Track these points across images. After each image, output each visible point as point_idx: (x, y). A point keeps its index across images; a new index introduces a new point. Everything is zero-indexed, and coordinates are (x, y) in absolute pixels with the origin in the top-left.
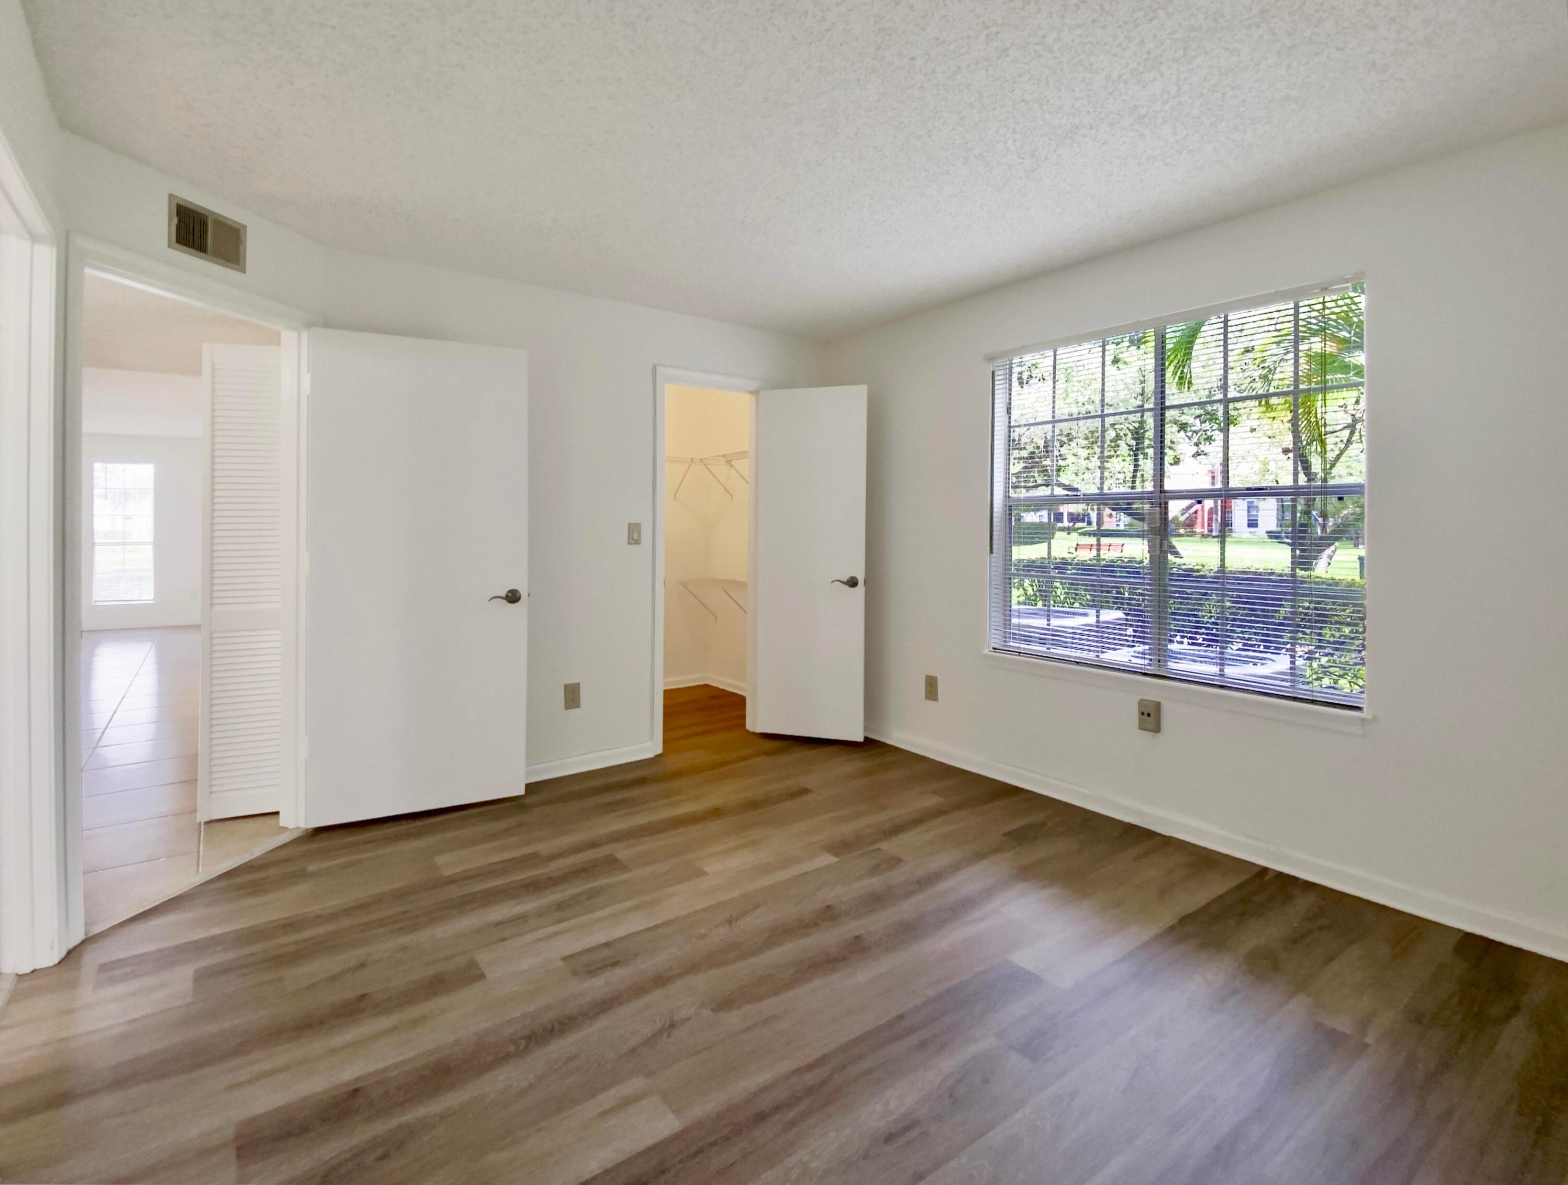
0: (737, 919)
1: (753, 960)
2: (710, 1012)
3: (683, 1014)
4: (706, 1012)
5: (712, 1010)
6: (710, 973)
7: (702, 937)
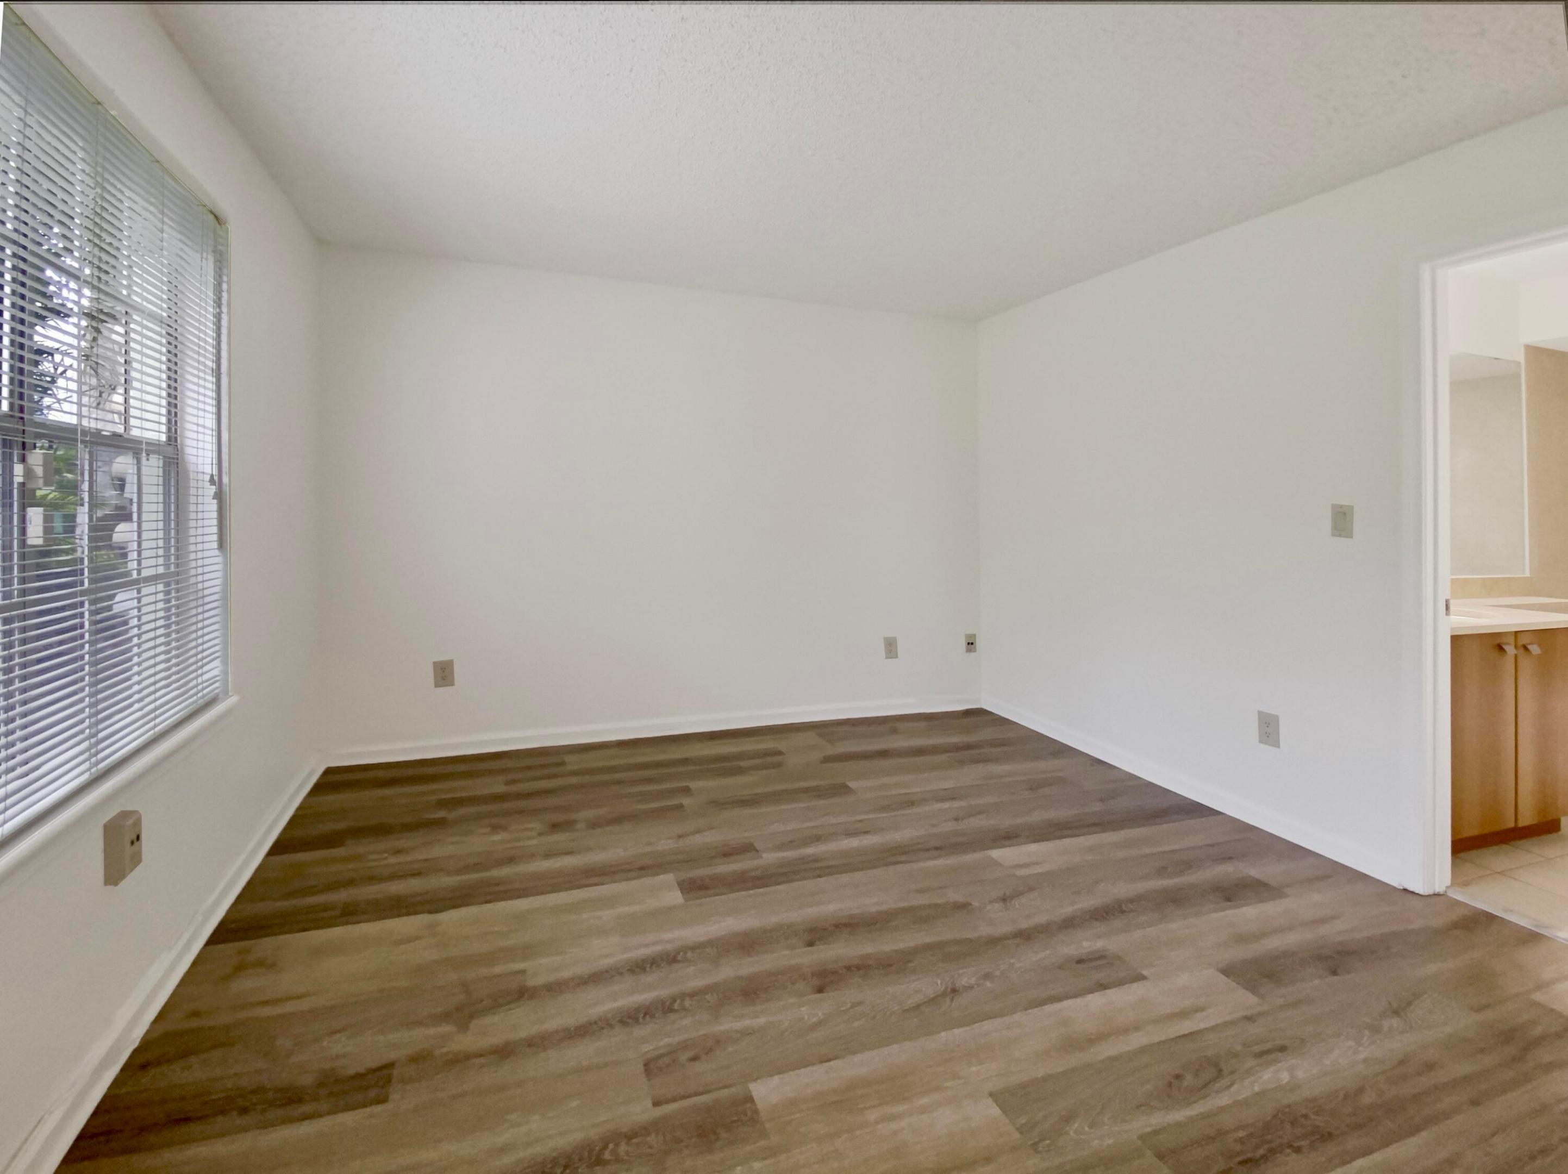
0: (944, 994)
1: (929, 939)
2: (973, 903)
3: (997, 906)
4: (976, 904)
5: (971, 904)
6: (976, 935)
7: (987, 976)
